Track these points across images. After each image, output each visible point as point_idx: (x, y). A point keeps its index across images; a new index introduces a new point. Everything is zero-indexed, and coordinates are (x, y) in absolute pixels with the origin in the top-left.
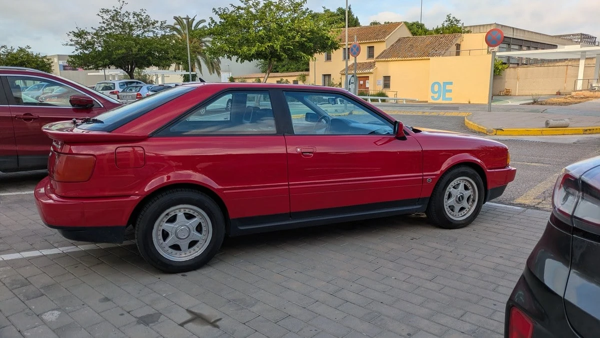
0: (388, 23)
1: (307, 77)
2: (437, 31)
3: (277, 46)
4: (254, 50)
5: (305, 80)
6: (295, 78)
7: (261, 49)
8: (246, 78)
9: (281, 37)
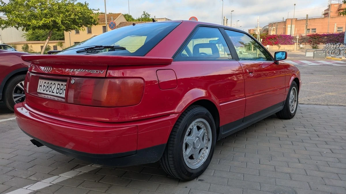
0: (111, 13)
1: (63, 44)
2: (139, 20)
3: (59, 20)
4: (41, 23)
5: (62, 46)
6: (55, 44)
7: (46, 22)
8: (16, 44)
9: (61, 15)
